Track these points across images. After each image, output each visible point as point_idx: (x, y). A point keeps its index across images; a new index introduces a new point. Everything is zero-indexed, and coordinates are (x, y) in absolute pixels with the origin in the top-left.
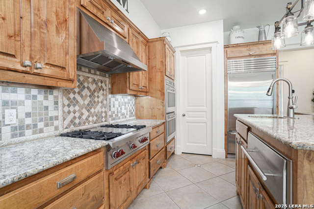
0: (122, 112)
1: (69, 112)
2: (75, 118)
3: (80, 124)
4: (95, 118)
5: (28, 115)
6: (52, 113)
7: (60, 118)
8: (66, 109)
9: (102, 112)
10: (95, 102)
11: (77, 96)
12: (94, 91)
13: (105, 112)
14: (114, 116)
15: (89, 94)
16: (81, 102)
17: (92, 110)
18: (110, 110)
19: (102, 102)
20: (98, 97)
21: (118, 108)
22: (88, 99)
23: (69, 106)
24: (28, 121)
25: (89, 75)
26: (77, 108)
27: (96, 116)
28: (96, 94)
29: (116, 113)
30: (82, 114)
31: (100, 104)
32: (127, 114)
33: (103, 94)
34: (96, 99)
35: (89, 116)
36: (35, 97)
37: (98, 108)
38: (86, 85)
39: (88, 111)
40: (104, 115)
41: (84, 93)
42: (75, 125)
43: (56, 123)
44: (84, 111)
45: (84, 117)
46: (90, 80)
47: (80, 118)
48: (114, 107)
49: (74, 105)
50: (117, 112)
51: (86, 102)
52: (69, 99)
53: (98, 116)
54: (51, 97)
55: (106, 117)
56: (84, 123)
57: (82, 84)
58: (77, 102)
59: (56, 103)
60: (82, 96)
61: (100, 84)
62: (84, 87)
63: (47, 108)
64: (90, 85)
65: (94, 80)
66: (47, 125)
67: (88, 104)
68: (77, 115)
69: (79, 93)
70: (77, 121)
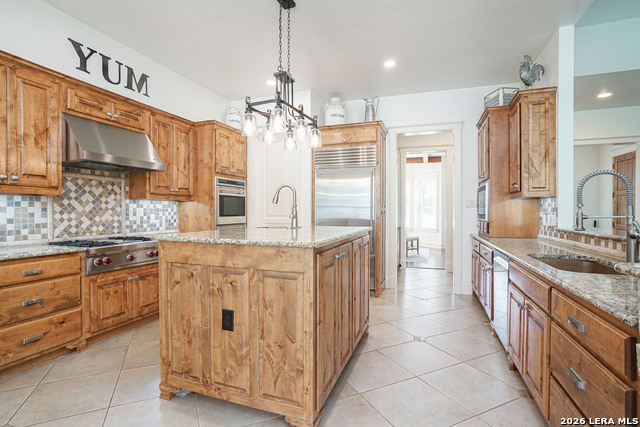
0: (151, 221)
1: (62, 220)
2: (70, 226)
3: (77, 234)
4: (101, 228)
5: (10, 221)
6: (38, 219)
7: (50, 226)
8: (58, 216)
9: (113, 221)
10: (101, 209)
11: (73, 202)
12: (101, 196)
13: (119, 221)
14: (135, 227)
15: (91, 199)
16: (80, 209)
17: (97, 219)
18: (127, 219)
19: (112, 209)
20: (107, 203)
21: (142, 218)
22: (91, 205)
23: (61, 213)
24: (10, 227)
25: (92, 177)
26: (73, 216)
27: (103, 225)
28: (103, 199)
29: (138, 223)
30: (81, 223)
31: (110, 212)
32: (161, 225)
33: (115, 200)
34: (103, 206)
35: (91, 226)
36: (18, 204)
37: (107, 216)
38: (87, 189)
39: (91, 219)
40: (116, 224)
41: (84, 199)
42: (70, 234)
43: (44, 231)
44: (84, 219)
45: (84, 226)
46: (94, 183)
47: (77, 226)
48: (135, 214)
49: (70, 213)
50: (142, 222)
51: (88, 209)
52: (62, 205)
53: (108, 226)
54: (38, 204)
55: (120, 227)
56: (84, 233)
57: (80, 188)
58: (74, 209)
59: (44, 210)
60: (81, 202)
61: (110, 187)
62: (84, 192)
63: (32, 215)
64: (93, 189)
65: (101, 183)
66: (32, 232)
67: (91, 212)
68: (73, 223)
69: (76, 199)
70: (73, 230)
